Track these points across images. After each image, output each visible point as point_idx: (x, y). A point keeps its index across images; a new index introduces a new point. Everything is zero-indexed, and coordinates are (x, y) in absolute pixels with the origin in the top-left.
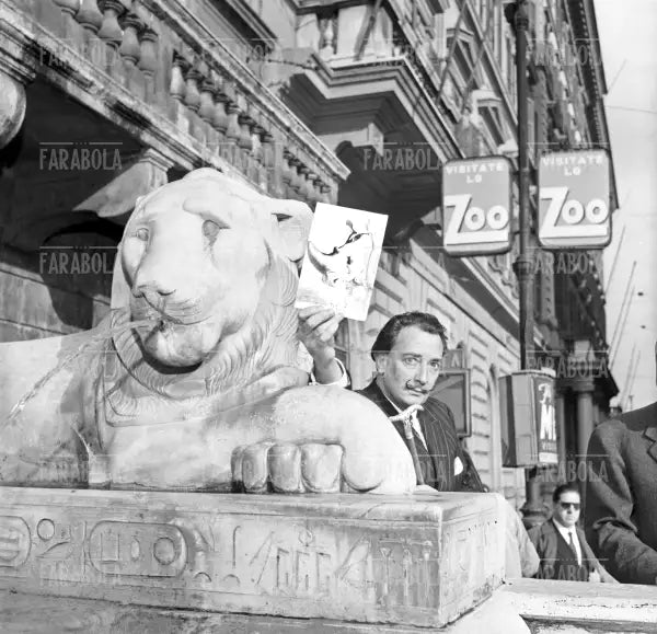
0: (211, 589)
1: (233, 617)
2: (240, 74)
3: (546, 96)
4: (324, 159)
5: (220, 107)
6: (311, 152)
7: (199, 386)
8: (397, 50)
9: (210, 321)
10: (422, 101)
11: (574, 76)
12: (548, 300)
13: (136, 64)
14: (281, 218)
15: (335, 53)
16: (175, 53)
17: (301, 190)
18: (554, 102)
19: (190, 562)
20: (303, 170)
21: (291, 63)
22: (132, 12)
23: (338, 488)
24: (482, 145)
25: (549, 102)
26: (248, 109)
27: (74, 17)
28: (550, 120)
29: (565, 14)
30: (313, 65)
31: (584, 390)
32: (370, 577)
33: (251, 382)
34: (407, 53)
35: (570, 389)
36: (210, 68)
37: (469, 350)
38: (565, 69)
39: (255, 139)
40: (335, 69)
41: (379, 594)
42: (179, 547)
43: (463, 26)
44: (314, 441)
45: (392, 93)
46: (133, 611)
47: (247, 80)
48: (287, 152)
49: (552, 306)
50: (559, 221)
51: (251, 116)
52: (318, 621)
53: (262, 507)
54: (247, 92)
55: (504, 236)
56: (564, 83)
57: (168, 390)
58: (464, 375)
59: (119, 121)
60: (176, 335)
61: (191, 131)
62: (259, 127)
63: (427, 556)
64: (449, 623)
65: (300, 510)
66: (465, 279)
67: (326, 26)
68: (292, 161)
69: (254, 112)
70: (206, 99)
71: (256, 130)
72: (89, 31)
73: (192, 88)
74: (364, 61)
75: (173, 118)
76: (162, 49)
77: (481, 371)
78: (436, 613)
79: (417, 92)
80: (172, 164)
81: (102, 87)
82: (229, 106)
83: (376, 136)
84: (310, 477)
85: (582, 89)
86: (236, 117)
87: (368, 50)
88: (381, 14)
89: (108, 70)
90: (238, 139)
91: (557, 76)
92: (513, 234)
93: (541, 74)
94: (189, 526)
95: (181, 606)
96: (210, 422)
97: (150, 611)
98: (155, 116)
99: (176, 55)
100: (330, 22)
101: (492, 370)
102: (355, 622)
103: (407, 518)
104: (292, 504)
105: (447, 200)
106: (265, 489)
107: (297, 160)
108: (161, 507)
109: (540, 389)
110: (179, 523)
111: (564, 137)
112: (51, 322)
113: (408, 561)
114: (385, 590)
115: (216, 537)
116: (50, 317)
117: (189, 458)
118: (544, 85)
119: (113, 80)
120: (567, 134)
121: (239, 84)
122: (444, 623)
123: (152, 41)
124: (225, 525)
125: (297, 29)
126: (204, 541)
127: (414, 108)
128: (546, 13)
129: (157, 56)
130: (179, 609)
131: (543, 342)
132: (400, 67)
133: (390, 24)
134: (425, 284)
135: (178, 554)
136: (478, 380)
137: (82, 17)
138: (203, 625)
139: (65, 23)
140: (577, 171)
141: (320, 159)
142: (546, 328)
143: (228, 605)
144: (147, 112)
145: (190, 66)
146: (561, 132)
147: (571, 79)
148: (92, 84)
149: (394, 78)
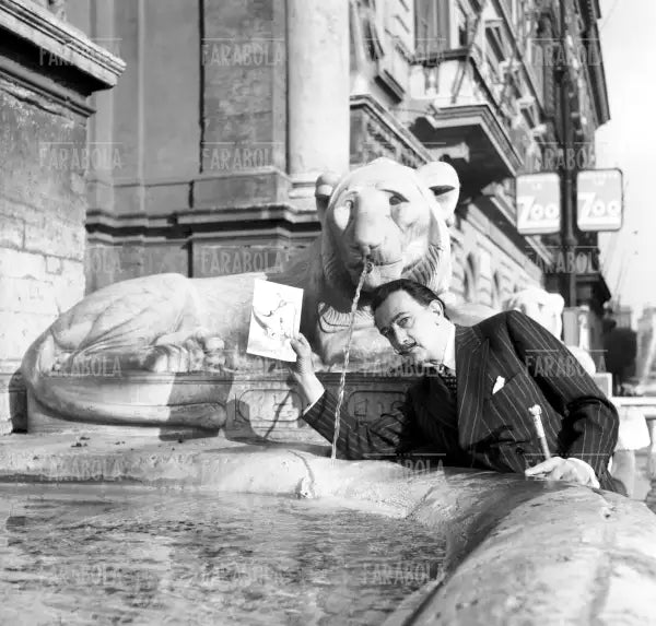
15: (438, 93)
30: (431, 112)
40: (441, 109)
50: (591, 214)
66: (501, 223)
67: (430, 72)
83: (466, 150)
100: (433, 70)
127: (489, 128)
132: (485, 108)
140: (601, 183)
149: (481, 115)
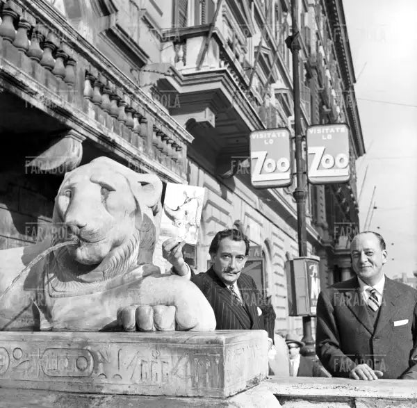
0: (107, 382)
1: (118, 397)
2: (125, 82)
3: (318, 86)
4: (178, 131)
5: (114, 102)
6: (170, 127)
7: (99, 275)
8: (223, 63)
9: (105, 240)
10: (238, 93)
11: (335, 72)
12: (322, 211)
13: (63, 79)
14: (144, 184)
15: (185, 65)
16: (87, 72)
17: (164, 150)
18: (322, 89)
19: (96, 369)
20: (165, 138)
21: (158, 72)
22: (61, 49)
23: (174, 328)
24: (278, 117)
25: (320, 89)
26: (131, 103)
27: (25, 53)
28: (320, 100)
29: (329, 34)
30: (171, 73)
31: (345, 267)
32: (189, 373)
33: (128, 273)
34: (228, 65)
35: (336, 266)
36: (108, 80)
37: (272, 244)
38: (330, 68)
39: (135, 121)
40: (184, 75)
41: (194, 382)
42: (90, 360)
43: (264, 44)
44: (161, 304)
45: (220, 89)
46: (65, 395)
47: (130, 86)
48: (155, 127)
49: (324, 215)
50: (319, 167)
51: (133, 107)
52: (162, 397)
53: (133, 339)
54: (130, 93)
55: (287, 175)
56: (329, 77)
57: (83, 277)
58: (262, 261)
59: (53, 114)
60: (87, 249)
61: (97, 118)
62: (138, 114)
63: (217, 362)
64: (230, 396)
65: (153, 340)
67: (179, 48)
68: (158, 133)
69: (135, 105)
70: (105, 98)
71: (136, 115)
72: (34, 61)
73: (97, 92)
74: (203, 70)
75: (86, 110)
76: (78, 70)
77: (280, 256)
78: (223, 391)
79: (235, 89)
80: (85, 138)
81: (43, 94)
82: (119, 102)
83: (211, 115)
84: (158, 323)
85: (340, 80)
86: (124, 108)
87: (204, 64)
88: (212, 42)
89: (46, 84)
90: (125, 122)
91: (325, 73)
92: (292, 175)
93: (314, 72)
94: (94, 349)
95: (90, 392)
96: (105, 294)
97: (75, 395)
98: (74, 110)
99: (87, 73)
100: (181, 46)
101: (287, 255)
102: (182, 396)
103: (207, 343)
104: (148, 337)
105: (253, 155)
106: (135, 329)
107: (162, 132)
108: (80, 340)
109: (310, 268)
110: (89, 348)
111: (329, 110)
112: (13, 233)
113: (208, 364)
114: (197, 380)
115: (109, 355)
116: (12, 230)
117: (95, 314)
118: (316, 78)
119: (49, 90)
120: (331, 108)
121: (125, 89)
122: (228, 395)
123: (73, 65)
124: (114, 348)
125: (161, 50)
126: (103, 357)
128: (317, 34)
129: (75, 74)
130: (89, 393)
131: (319, 237)
132: (224, 74)
133: (218, 47)
134: (244, 203)
135: (88, 365)
136: (278, 262)
137: (31, 53)
138: (102, 401)
139: (20, 57)
140: (330, 137)
141: (175, 131)
142: (320, 229)
143: (116, 390)
144: (70, 108)
145: (96, 79)
146: (328, 108)
147: (333, 74)
148: (36, 93)
149: (221, 80)
